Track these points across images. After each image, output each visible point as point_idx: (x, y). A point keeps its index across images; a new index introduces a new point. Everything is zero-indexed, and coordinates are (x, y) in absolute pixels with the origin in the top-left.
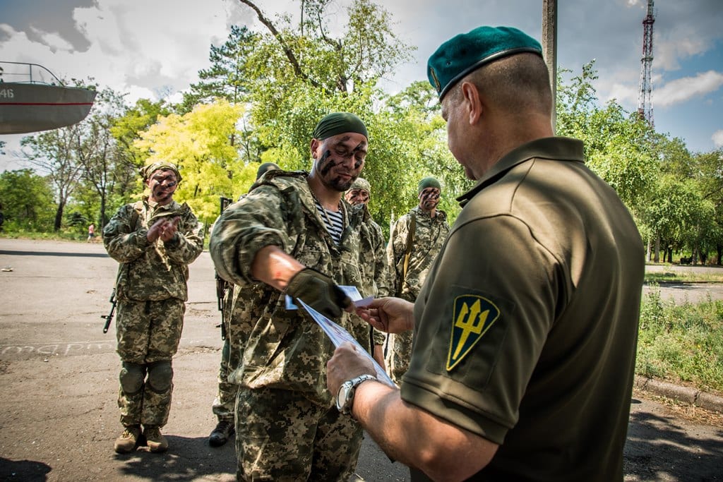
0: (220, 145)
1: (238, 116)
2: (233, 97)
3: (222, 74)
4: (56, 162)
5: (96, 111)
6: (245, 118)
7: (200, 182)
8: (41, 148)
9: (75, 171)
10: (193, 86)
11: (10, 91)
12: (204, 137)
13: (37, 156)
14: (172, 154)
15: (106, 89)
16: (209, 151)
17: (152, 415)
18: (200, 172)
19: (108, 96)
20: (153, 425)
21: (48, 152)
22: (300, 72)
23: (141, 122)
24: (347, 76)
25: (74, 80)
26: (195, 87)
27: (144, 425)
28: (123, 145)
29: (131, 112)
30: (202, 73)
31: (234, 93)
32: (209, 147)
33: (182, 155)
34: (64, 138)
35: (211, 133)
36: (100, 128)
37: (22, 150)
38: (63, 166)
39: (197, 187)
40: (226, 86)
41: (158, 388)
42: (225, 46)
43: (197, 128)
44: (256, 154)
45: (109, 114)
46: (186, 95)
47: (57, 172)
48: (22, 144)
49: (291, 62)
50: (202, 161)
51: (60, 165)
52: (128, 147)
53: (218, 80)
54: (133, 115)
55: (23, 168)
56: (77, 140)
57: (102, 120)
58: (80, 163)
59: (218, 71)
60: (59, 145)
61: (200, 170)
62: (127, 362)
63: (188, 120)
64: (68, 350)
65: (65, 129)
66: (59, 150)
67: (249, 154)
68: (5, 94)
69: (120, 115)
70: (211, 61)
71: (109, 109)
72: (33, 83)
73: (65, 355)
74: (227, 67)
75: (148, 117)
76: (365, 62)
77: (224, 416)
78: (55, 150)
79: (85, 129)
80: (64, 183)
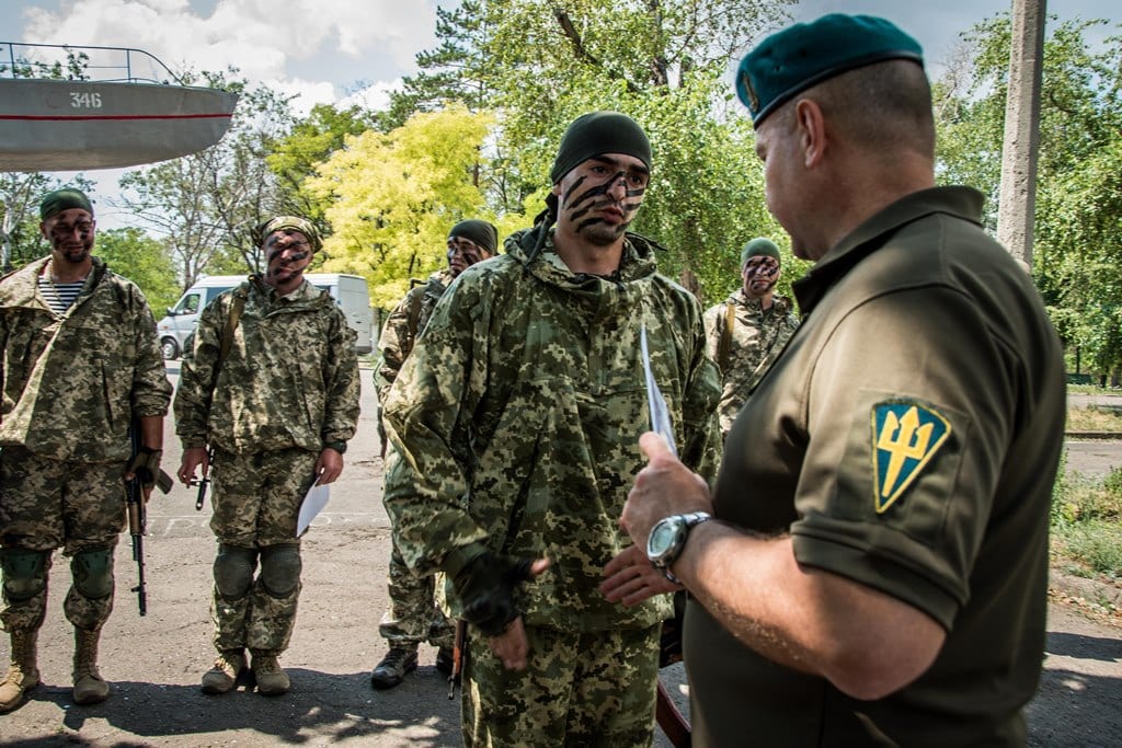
0: (453, 184)
1: (484, 132)
2: (477, 99)
3: (457, 59)
4: (178, 215)
5: (244, 126)
6: (498, 134)
7: (420, 249)
8: (153, 191)
9: (209, 231)
10: (407, 80)
11: (96, 97)
12: (424, 170)
13: (145, 205)
14: (371, 199)
15: (260, 87)
16: (432, 193)
17: (266, 634)
18: (418, 231)
19: (263, 101)
20: (266, 651)
21: (165, 198)
22: (583, 52)
23: (318, 144)
24: (670, 56)
25: (205, 73)
26: (411, 82)
27: (252, 651)
28: (288, 186)
29: (302, 127)
30: (422, 58)
31: (478, 91)
32: (434, 187)
33: (388, 202)
34: (191, 174)
35: (436, 163)
36: (250, 156)
37: (122, 195)
38: (190, 222)
39: (413, 256)
40: (463, 80)
41: (276, 589)
42: (461, 8)
43: (412, 154)
44: (517, 199)
45: (265, 131)
46: (395, 96)
47: (180, 233)
48: (122, 185)
49: (567, 36)
50: (423, 211)
51: (185, 221)
52: (298, 189)
53: (450, 69)
54: (304, 133)
55: (124, 226)
56: (212, 178)
57: (254, 142)
58: (217, 216)
59: (450, 54)
60: (182, 186)
61: (419, 227)
62: (226, 544)
63: (397, 140)
64: (169, 528)
65: (192, 157)
66: (183, 195)
67: (505, 199)
68: (88, 102)
69: (284, 133)
70: (438, 36)
71: (264, 123)
72: (133, 81)
73: (164, 535)
74: (467, 46)
75: (330, 135)
76: (702, 30)
77: (398, 641)
78: (175, 194)
79: (225, 159)
80: (191, 251)
